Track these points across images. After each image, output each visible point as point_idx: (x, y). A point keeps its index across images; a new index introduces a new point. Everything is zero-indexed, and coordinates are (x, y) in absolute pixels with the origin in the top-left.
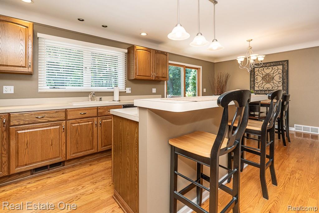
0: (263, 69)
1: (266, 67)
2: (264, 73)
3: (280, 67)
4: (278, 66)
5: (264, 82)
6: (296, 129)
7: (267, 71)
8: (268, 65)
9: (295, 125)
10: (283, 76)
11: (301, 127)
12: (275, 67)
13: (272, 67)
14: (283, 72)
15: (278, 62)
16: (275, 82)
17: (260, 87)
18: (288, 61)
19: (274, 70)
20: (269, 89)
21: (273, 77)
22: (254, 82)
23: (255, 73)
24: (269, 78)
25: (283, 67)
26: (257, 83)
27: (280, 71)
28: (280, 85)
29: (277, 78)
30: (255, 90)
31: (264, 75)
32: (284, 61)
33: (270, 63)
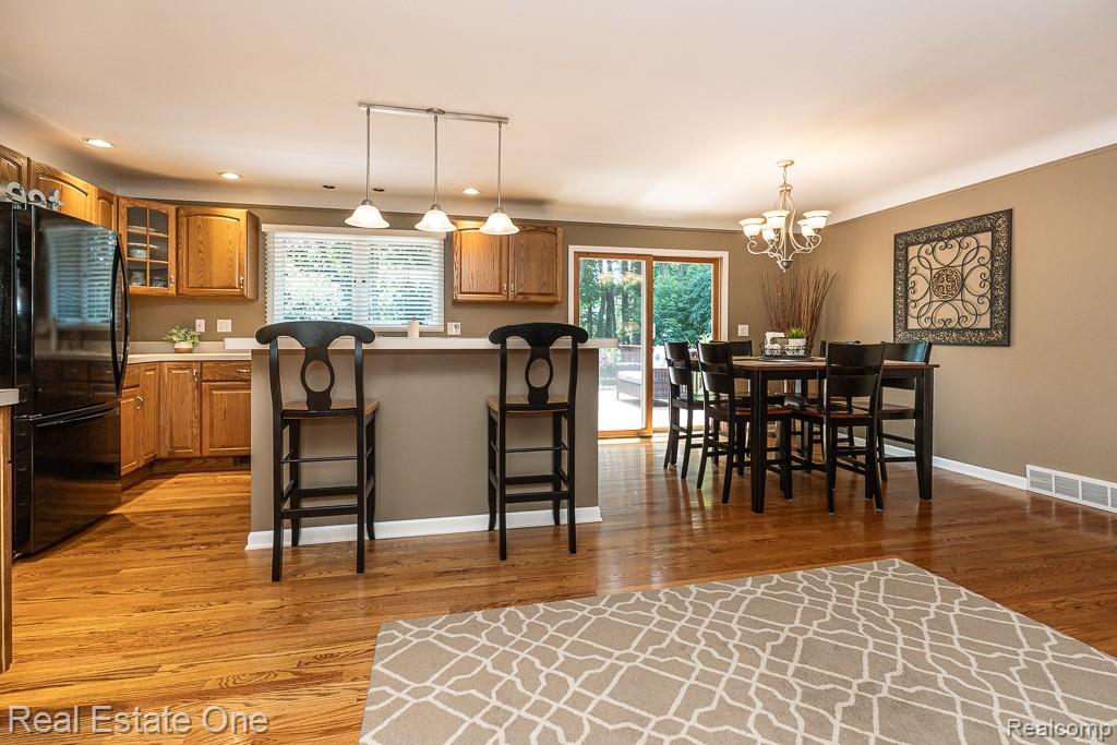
0: (933, 249)
1: (942, 239)
2: (935, 265)
3: (985, 238)
4: (979, 236)
5: (935, 298)
6: (1033, 484)
7: (946, 256)
8: (947, 233)
9: (1029, 467)
10: (992, 274)
11: (1050, 476)
12: (968, 239)
13: (959, 239)
14: (992, 257)
15: (980, 218)
16: (967, 296)
17: (922, 319)
18: (1009, 213)
19: (965, 252)
20: (952, 325)
21: (963, 280)
22: (906, 297)
23: (907, 264)
24: (949, 283)
25: (993, 237)
26: (913, 304)
27: (985, 253)
28: (984, 308)
29: (974, 282)
30: (910, 327)
31: (934, 272)
32: (997, 215)
33: (953, 224)
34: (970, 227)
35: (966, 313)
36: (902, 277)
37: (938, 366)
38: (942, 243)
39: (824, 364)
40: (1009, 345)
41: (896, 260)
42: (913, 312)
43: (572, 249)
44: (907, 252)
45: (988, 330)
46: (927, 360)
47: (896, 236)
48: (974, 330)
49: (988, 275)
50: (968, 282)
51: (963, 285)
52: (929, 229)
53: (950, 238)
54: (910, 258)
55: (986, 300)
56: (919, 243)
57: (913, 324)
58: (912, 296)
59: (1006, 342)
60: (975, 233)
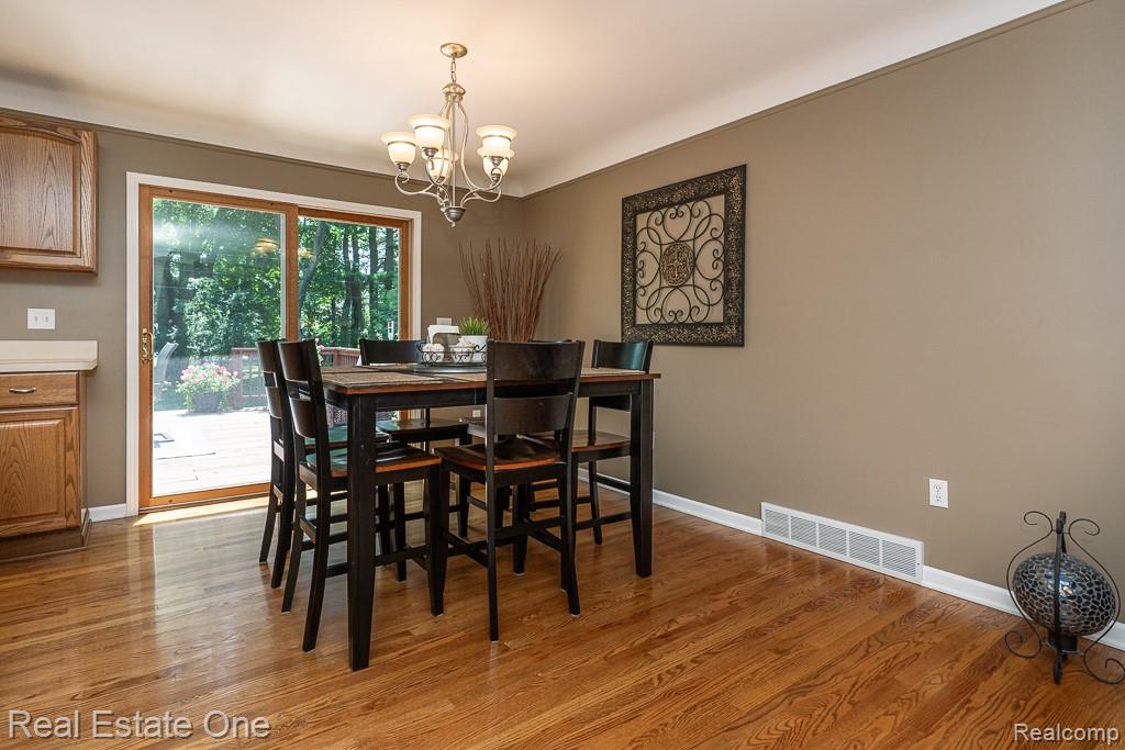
0: (663, 218)
1: (673, 205)
2: (665, 240)
3: (718, 204)
4: (711, 200)
5: (665, 284)
6: (768, 529)
7: (677, 227)
8: (677, 197)
9: (765, 506)
10: (725, 252)
11: (784, 517)
12: (701, 205)
13: (690, 205)
14: (726, 228)
15: (712, 177)
16: (700, 281)
17: (652, 310)
18: (743, 169)
19: (696, 221)
20: (682, 319)
21: (695, 259)
22: (635, 282)
23: (635, 237)
24: (679, 265)
25: (726, 201)
26: (641, 291)
27: (717, 223)
28: (716, 296)
29: (706, 262)
30: (638, 322)
31: (664, 248)
32: (729, 172)
33: (684, 184)
34: (700, 188)
35: (698, 304)
36: (629, 255)
37: (659, 376)
38: (672, 210)
39: (483, 377)
40: (742, 345)
41: (624, 233)
42: (642, 301)
43: (134, 179)
44: (635, 222)
45: (721, 324)
46: (646, 368)
47: (625, 201)
48: (706, 325)
49: (721, 252)
50: (699, 262)
51: (695, 265)
52: (658, 192)
53: (682, 203)
54: (639, 229)
55: (718, 285)
56: (648, 210)
57: (642, 318)
58: (641, 281)
59: (738, 341)
60: (708, 196)
